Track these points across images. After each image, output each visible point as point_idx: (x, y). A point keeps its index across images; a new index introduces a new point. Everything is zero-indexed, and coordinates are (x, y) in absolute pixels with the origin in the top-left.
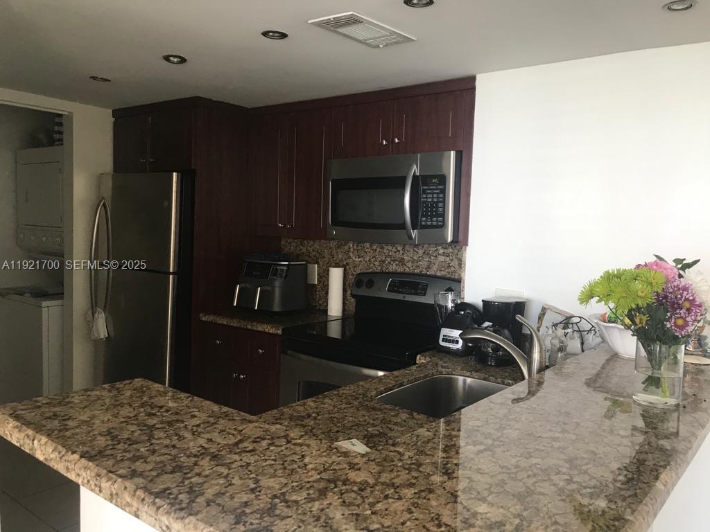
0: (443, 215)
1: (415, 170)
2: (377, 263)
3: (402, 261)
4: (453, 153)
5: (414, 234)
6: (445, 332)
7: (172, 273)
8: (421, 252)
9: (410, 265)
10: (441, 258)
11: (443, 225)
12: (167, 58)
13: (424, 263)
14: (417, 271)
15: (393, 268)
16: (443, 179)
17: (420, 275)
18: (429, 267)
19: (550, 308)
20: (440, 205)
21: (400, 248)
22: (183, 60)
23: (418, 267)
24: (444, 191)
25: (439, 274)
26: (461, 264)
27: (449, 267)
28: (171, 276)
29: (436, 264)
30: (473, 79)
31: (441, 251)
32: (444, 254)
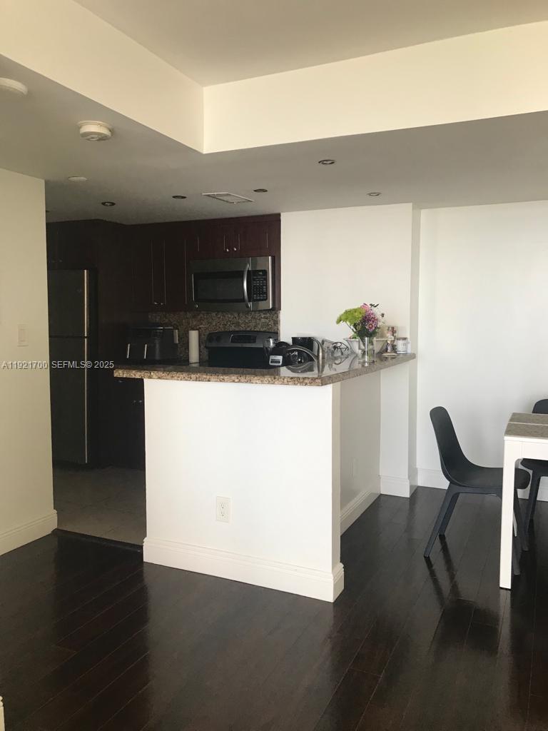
0: (266, 293)
1: (249, 267)
2: (221, 326)
3: (238, 324)
4: (270, 257)
5: (250, 304)
6: (272, 357)
7: (86, 337)
8: (250, 318)
9: (243, 325)
10: (263, 320)
11: (266, 299)
12: (104, 204)
13: (253, 324)
14: (248, 329)
15: (233, 328)
16: (265, 272)
17: (250, 331)
18: (255, 326)
19: (326, 341)
20: (264, 287)
21: (236, 315)
22: (113, 204)
23: (248, 327)
24: (266, 280)
25: (262, 330)
26: (277, 322)
27: (268, 325)
28: (86, 340)
29: (260, 324)
30: (279, 215)
31: (263, 316)
32: (264, 318)
